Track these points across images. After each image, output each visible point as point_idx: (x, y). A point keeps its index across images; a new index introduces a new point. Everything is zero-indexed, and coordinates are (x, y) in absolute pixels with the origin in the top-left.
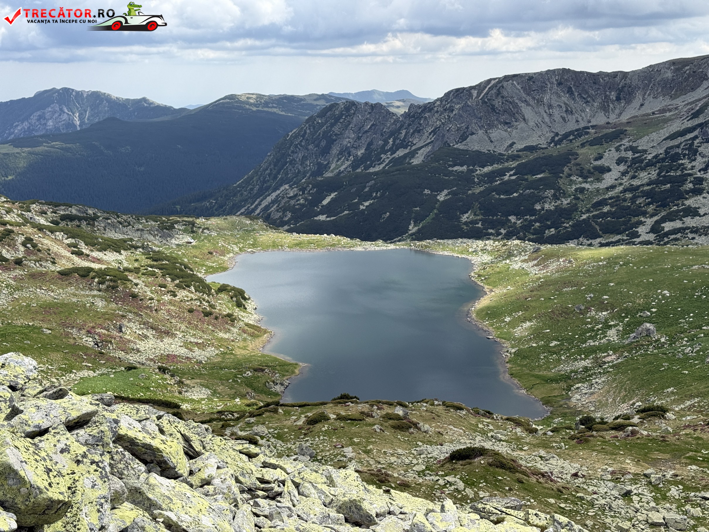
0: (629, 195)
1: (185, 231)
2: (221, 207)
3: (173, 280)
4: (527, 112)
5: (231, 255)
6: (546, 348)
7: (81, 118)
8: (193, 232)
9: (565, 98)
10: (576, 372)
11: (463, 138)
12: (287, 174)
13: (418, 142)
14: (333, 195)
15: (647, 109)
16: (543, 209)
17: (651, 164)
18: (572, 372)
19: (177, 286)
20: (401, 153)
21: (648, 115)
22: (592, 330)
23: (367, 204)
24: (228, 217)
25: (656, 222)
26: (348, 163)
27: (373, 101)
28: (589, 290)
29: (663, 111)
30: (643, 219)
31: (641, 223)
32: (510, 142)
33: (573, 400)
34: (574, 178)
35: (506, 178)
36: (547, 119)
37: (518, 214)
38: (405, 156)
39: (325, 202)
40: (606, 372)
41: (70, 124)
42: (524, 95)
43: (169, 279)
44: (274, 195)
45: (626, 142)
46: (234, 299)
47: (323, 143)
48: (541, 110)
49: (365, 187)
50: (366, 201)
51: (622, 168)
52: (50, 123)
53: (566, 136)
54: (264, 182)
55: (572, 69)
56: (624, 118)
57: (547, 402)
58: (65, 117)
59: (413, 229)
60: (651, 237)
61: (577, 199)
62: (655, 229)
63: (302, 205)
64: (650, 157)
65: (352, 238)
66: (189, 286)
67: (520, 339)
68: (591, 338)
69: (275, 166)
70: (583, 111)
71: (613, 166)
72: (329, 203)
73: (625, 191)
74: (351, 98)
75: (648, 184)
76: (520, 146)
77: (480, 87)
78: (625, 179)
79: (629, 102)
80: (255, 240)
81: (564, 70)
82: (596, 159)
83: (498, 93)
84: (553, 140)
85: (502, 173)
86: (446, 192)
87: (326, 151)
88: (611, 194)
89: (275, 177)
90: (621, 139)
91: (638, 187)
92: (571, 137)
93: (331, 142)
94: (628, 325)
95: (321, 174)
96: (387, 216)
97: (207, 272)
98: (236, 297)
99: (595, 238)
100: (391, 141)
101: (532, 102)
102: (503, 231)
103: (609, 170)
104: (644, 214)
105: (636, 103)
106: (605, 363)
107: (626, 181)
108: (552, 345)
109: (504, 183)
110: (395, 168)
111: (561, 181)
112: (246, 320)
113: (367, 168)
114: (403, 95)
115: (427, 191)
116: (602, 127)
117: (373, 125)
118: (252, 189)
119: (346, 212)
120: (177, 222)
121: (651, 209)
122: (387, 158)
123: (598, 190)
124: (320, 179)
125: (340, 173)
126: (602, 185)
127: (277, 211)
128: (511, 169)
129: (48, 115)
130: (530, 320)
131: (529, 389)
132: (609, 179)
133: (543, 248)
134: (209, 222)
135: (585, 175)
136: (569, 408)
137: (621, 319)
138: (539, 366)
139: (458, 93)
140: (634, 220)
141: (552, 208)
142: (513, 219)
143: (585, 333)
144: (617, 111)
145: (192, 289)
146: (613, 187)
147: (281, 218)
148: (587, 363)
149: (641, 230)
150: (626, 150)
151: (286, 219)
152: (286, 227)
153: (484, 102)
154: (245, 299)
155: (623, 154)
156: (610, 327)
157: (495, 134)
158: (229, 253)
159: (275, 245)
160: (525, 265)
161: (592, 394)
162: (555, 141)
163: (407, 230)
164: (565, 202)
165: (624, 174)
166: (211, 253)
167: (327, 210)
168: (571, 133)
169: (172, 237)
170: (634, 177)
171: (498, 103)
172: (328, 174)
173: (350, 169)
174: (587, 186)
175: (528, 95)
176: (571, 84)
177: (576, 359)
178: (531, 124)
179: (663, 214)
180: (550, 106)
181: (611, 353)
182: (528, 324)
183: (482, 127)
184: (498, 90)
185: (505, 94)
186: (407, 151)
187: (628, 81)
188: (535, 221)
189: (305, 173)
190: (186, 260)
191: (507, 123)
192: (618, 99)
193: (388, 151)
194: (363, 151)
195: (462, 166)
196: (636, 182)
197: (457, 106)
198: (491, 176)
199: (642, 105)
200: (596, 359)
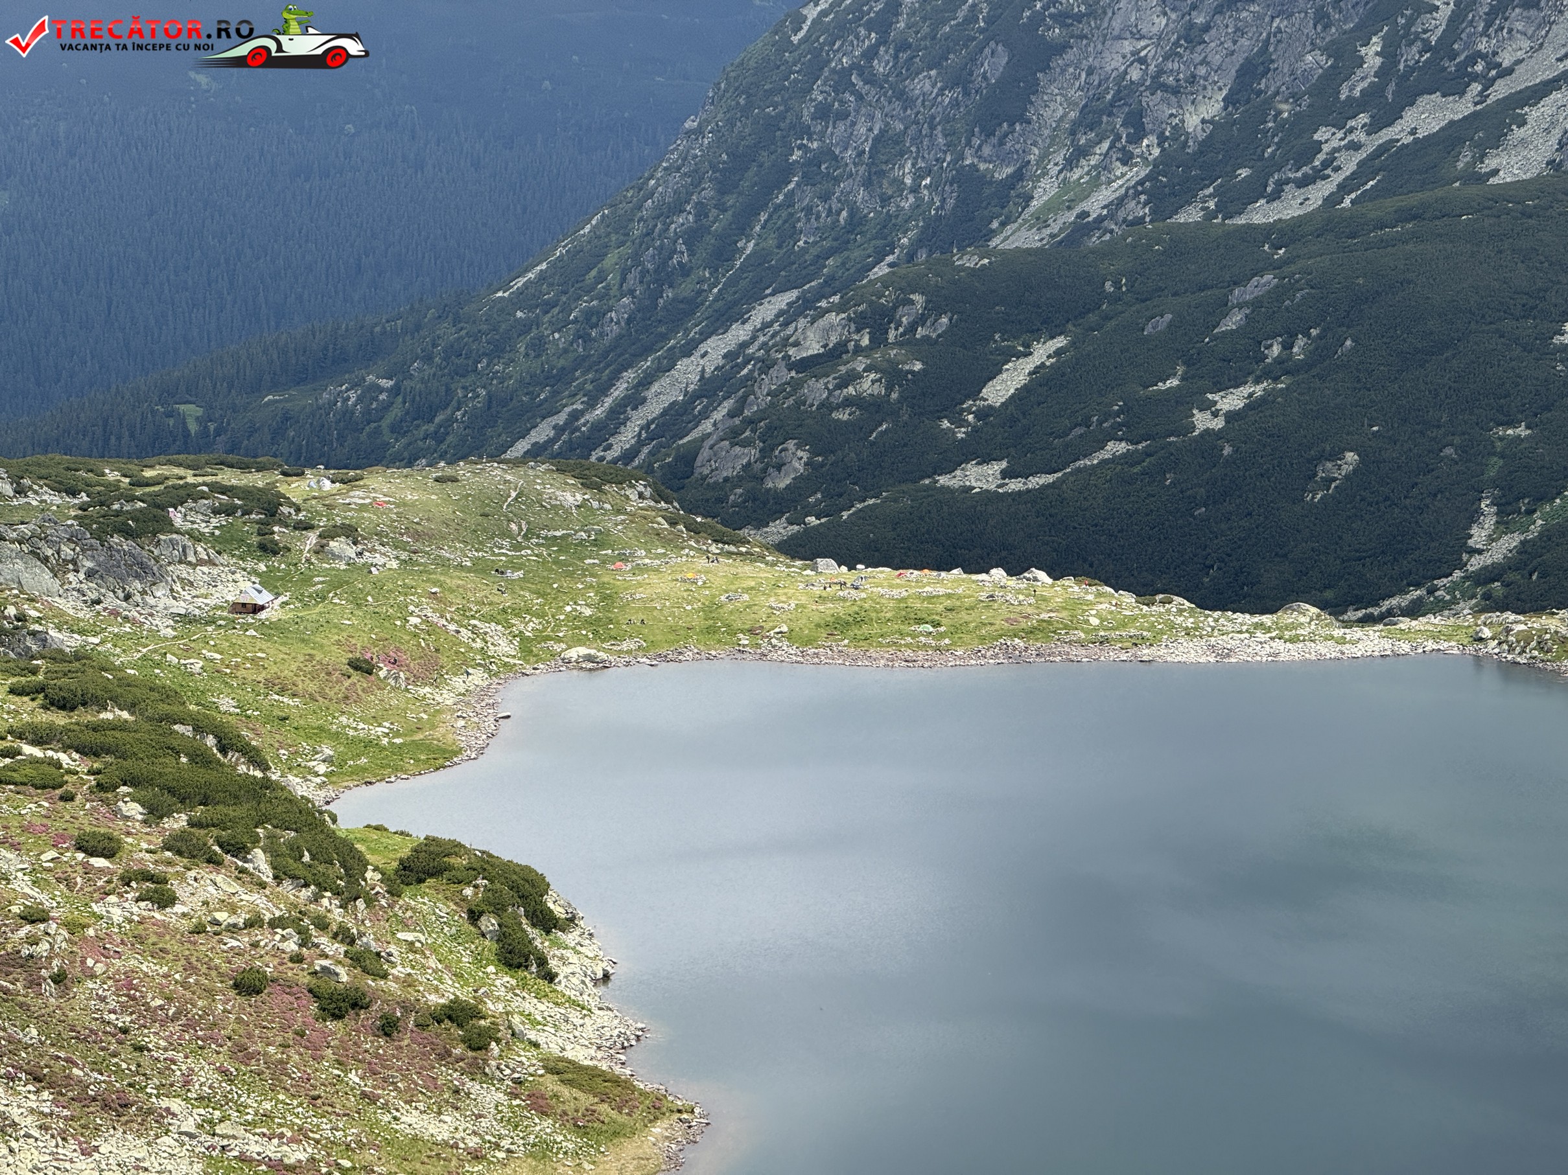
1: (224, 542)
2: (423, 411)
3: (155, 813)
5: (478, 677)
8: (268, 549)
12: (788, 234)
14: (1043, 352)
19: (179, 845)
20: (1428, 116)
23: (1232, 401)
24: (462, 470)
26: (1127, 176)
39: (998, 392)
43: (134, 809)
44: (716, 349)
46: (489, 923)
47: (993, 65)
49: (1223, 308)
50: (1221, 386)
54: (663, 276)
59: (1488, 543)
63: (872, 407)
65: (1145, 591)
66: (239, 850)
69: (723, 190)
72: (1021, 396)
80: (607, 598)
87: (1005, 109)
89: (724, 254)
93: (1035, 60)
95: (980, 237)
96: (1346, 469)
97: (339, 771)
98: (498, 909)
110: (1391, 204)
112: (551, 1043)
113: (1235, 200)
118: (593, 318)
119: (1116, 448)
120: (184, 495)
122: (1346, 145)
124: (970, 261)
125: (1083, 227)
127: (733, 436)
134: (357, 497)
145: (260, 861)
147: (752, 476)
151: (783, 482)
152: (780, 529)
154: (547, 923)
158: (463, 666)
159: (717, 629)
163: (1461, 548)
166: (363, 667)
167: (1007, 435)
169: (154, 576)
172: (1019, 238)
173: (1138, 209)
186: (1462, 108)
189: (888, 229)
190: (226, 704)
193: (1355, 107)
194: (1211, 107)
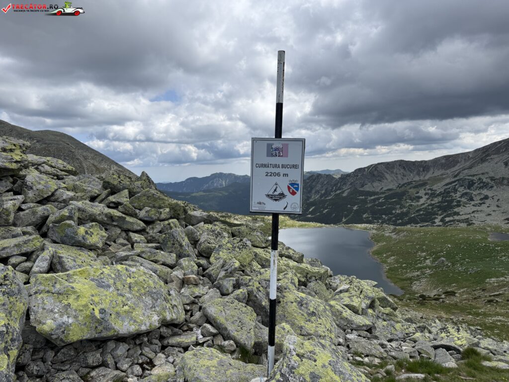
0: (430, 207)
4: (388, 176)
6: (401, 267)
7: (225, 183)
9: (402, 171)
10: (414, 277)
11: (362, 186)
13: (345, 188)
14: (313, 208)
15: (435, 174)
16: (396, 213)
17: (438, 195)
18: (412, 277)
20: (338, 192)
21: (436, 176)
22: (419, 260)
23: (326, 211)
25: (442, 218)
26: (318, 196)
27: (327, 174)
28: (417, 244)
29: (442, 175)
30: (437, 216)
31: (437, 218)
32: (380, 188)
33: (414, 288)
34: (408, 201)
35: (380, 201)
36: (395, 179)
37: (386, 215)
38: (340, 193)
39: (310, 210)
40: (426, 277)
41: (221, 185)
42: (386, 170)
45: (428, 187)
47: (309, 189)
48: (393, 175)
49: (325, 205)
50: (326, 209)
51: (427, 197)
52: (215, 184)
53: (404, 185)
55: (404, 160)
56: (427, 178)
57: (402, 289)
58: (220, 182)
59: (344, 220)
60: (441, 223)
61: (409, 208)
62: (442, 220)
64: (438, 192)
67: (390, 263)
68: (419, 263)
70: (410, 175)
71: (423, 196)
72: (312, 211)
73: (429, 205)
74: (318, 173)
75: (438, 203)
76: (385, 189)
77: (368, 167)
78: (429, 201)
79: (428, 172)
81: (401, 160)
82: (416, 194)
83: (376, 170)
84: (398, 186)
85: (379, 199)
86: (356, 206)
87: (310, 192)
88: (423, 207)
90: (426, 186)
91: (434, 204)
92: (406, 185)
93: (312, 189)
94: (434, 258)
95: (308, 200)
96: (334, 215)
99: (418, 224)
100: (334, 188)
101: (389, 172)
102: (380, 221)
103: (422, 197)
104: (437, 214)
105: (431, 172)
106: (426, 273)
107: (429, 202)
108: (403, 266)
109: (379, 203)
110: (336, 198)
111: (402, 202)
113: (326, 197)
114: (338, 171)
115: (349, 206)
116: (418, 181)
117: (327, 182)
119: (318, 214)
121: (440, 212)
122: (333, 194)
123: (418, 205)
125: (315, 199)
126: (420, 203)
128: (383, 197)
129: (215, 182)
130: (394, 256)
131: (395, 283)
132: (422, 201)
133: (397, 227)
135: (412, 199)
136: (412, 291)
137: (431, 256)
138: (399, 274)
139: (360, 170)
140: (434, 216)
141: (400, 212)
142: (384, 216)
143: (417, 261)
144: (423, 175)
146: (424, 204)
148: (418, 273)
149: (436, 221)
150: (428, 190)
153: (370, 173)
155: (427, 191)
156: (427, 259)
157: (375, 184)
159: (293, 226)
160: (390, 234)
161: (421, 285)
162: (399, 187)
163: (342, 220)
164: (405, 210)
165: (428, 199)
167: (311, 213)
168: (406, 183)
169: (256, 223)
170: (432, 200)
171: (376, 173)
172: (311, 200)
173: (319, 198)
174: (413, 204)
175: (387, 170)
176: (405, 165)
177: (413, 272)
178: (389, 180)
179: (445, 214)
180: (396, 174)
181: (428, 269)
182: (393, 257)
183: (369, 182)
184: (376, 168)
185: (378, 170)
186: (341, 191)
187: (427, 164)
188: (393, 217)
191: (379, 180)
192: (424, 171)
193: (333, 191)
194: (324, 191)
195: (362, 196)
196: (433, 202)
197: (360, 175)
198: (374, 200)
199: (433, 173)
200: (422, 272)
